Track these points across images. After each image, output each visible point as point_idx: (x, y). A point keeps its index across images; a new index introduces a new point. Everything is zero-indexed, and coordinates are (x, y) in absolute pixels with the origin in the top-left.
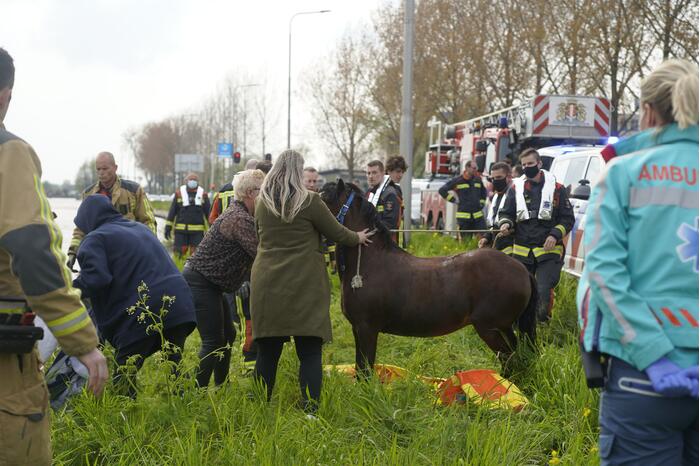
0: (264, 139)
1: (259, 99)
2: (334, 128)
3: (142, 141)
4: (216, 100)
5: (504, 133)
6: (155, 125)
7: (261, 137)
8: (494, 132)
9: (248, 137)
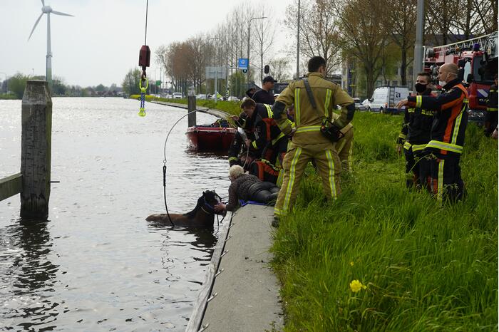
0: (262, 55)
1: (259, 27)
2: (313, 46)
3: (170, 56)
4: (227, 27)
5: (477, 54)
6: (179, 45)
7: (260, 54)
8: (469, 54)
9: (251, 54)
